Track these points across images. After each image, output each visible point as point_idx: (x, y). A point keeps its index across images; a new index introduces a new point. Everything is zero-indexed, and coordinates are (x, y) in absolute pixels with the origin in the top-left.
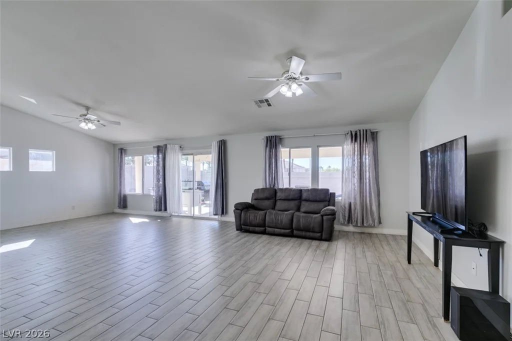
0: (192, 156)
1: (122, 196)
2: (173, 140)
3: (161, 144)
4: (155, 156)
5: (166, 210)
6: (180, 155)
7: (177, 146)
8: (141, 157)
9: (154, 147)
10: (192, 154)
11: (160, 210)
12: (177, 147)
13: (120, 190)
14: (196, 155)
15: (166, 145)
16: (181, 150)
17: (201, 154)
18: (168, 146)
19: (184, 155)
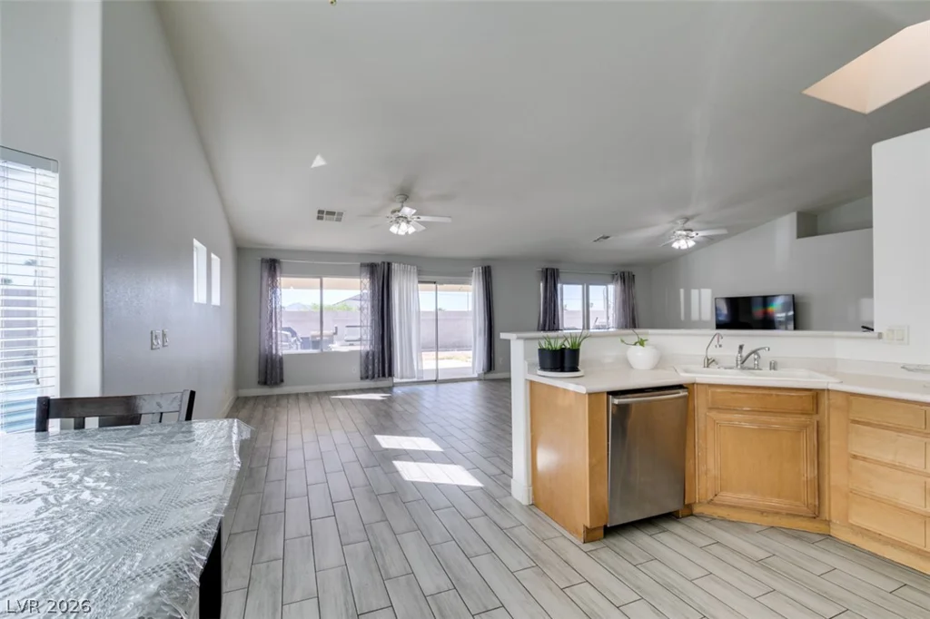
0: (434, 285)
2: (404, 257)
3: (378, 261)
4: (367, 281)
5: (392, 374)
6: (416, 281)
7: (413, 267)
8: (318, 280)
9: (362, 265)
10: (435, 283)
12: (414, 270)
14: (442, 284)
15: (390, 264)
16: (417, 274)
17: (450, 282)
18: (395, 266)
19: (420, 282)
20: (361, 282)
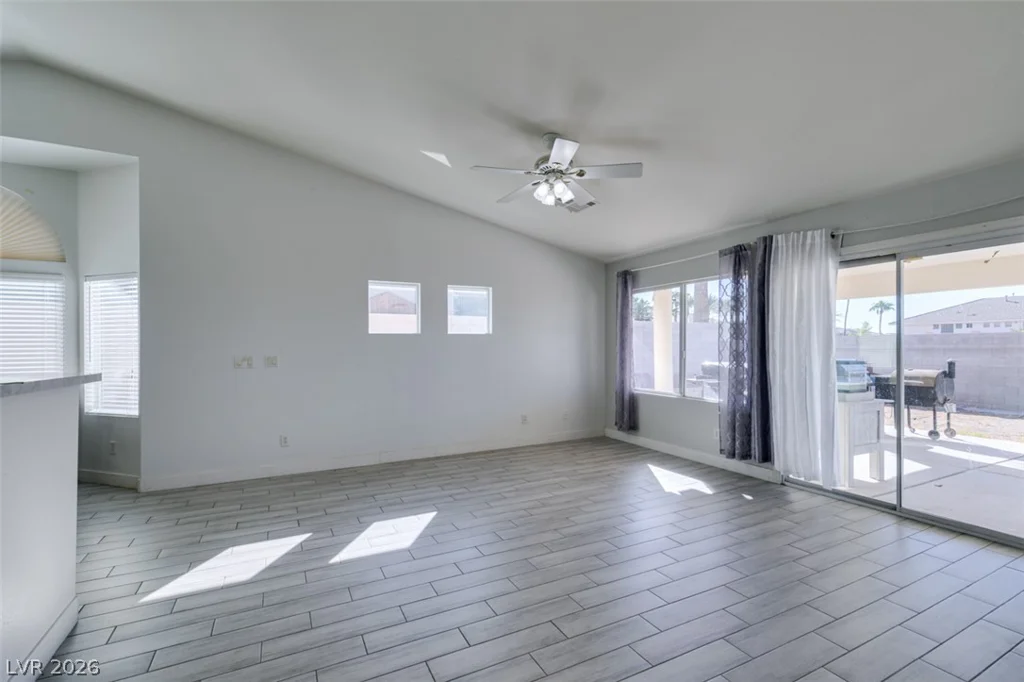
0: (892, 265)
1: (627, 397)
2: (796, 219)
3: (750, 238)
4: (728, 282)
5: (767, 456)
6: (832, 263)
7: (817, 233)
8: (675, 290)
9: (722, 253)
10: (893, 257)
11: (746, 456)
12: (819, 237)
13: (623, 382)
15: (767, 242)
16: (835, 247)
17: (950, 247)
18: (780, 240)
19: (847, 263)
20: (720, 284)
